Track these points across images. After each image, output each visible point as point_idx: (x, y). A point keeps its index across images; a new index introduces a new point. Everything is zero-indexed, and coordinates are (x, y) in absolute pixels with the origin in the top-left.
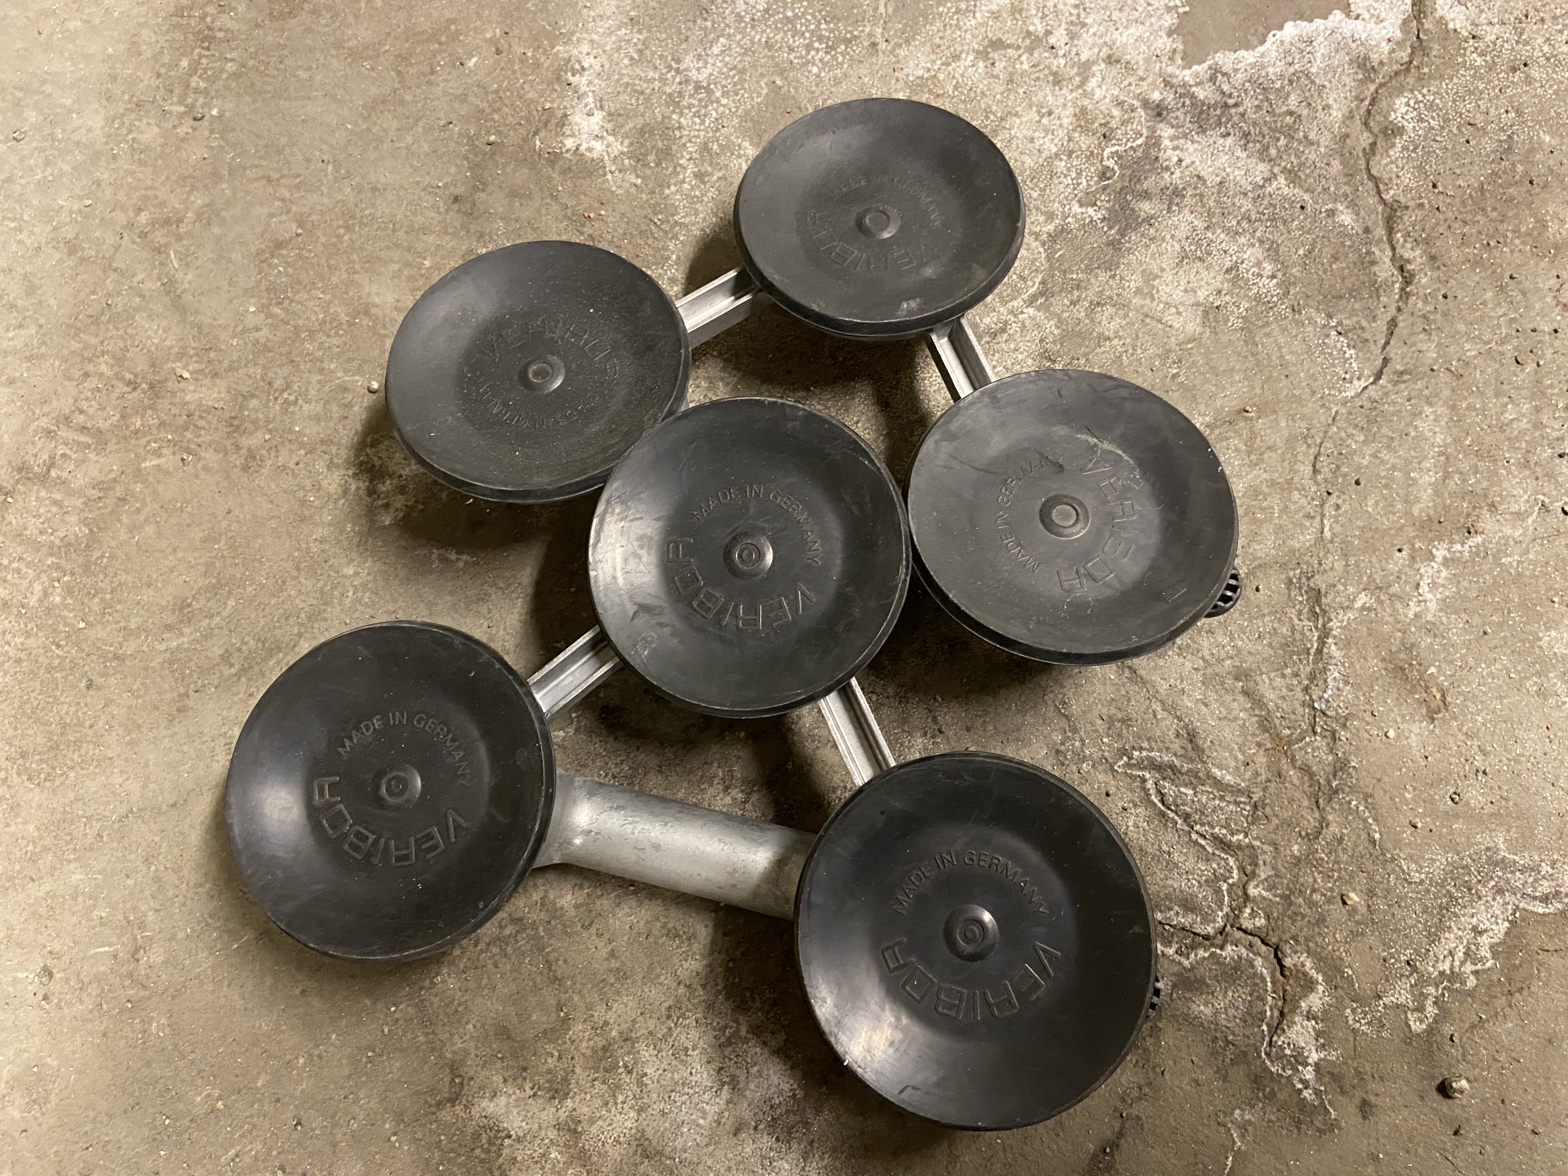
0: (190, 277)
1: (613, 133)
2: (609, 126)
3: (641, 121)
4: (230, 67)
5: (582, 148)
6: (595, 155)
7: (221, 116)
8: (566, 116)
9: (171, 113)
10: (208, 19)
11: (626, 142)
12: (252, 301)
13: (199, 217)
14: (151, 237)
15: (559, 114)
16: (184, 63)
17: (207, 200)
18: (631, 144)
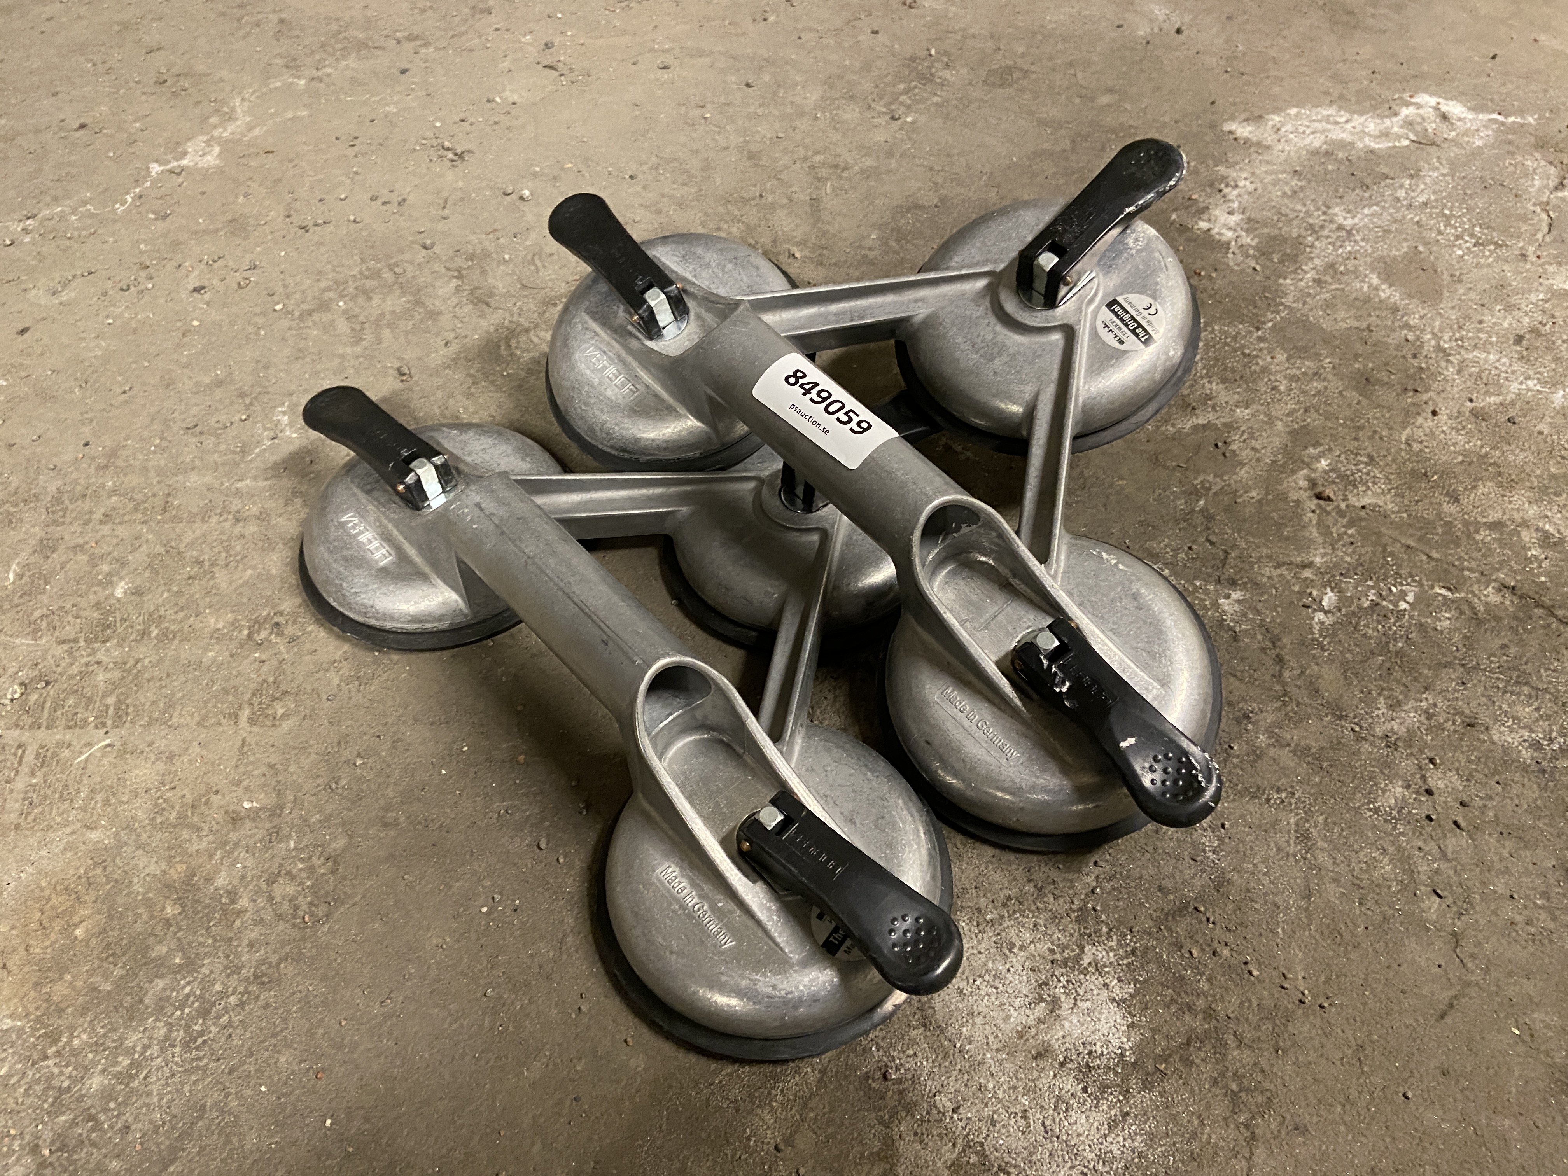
0: (835, 202)
1: (1247, 231)
2: (1246, 226)
3: (1277, 232)
4: (935, 99)
5: (1214, 232)
6: (1224, 239)
7: (912, 123)
8: (1208, 208)
9: (874, 109)
10: (933, 70)
11: (1256, 240)
12: (876, 232)
13: (862, 172)
14: (817, 170)
15: (1201, 205)
16: (902, 86)
17: (875, 164)
18: (1260, 242)
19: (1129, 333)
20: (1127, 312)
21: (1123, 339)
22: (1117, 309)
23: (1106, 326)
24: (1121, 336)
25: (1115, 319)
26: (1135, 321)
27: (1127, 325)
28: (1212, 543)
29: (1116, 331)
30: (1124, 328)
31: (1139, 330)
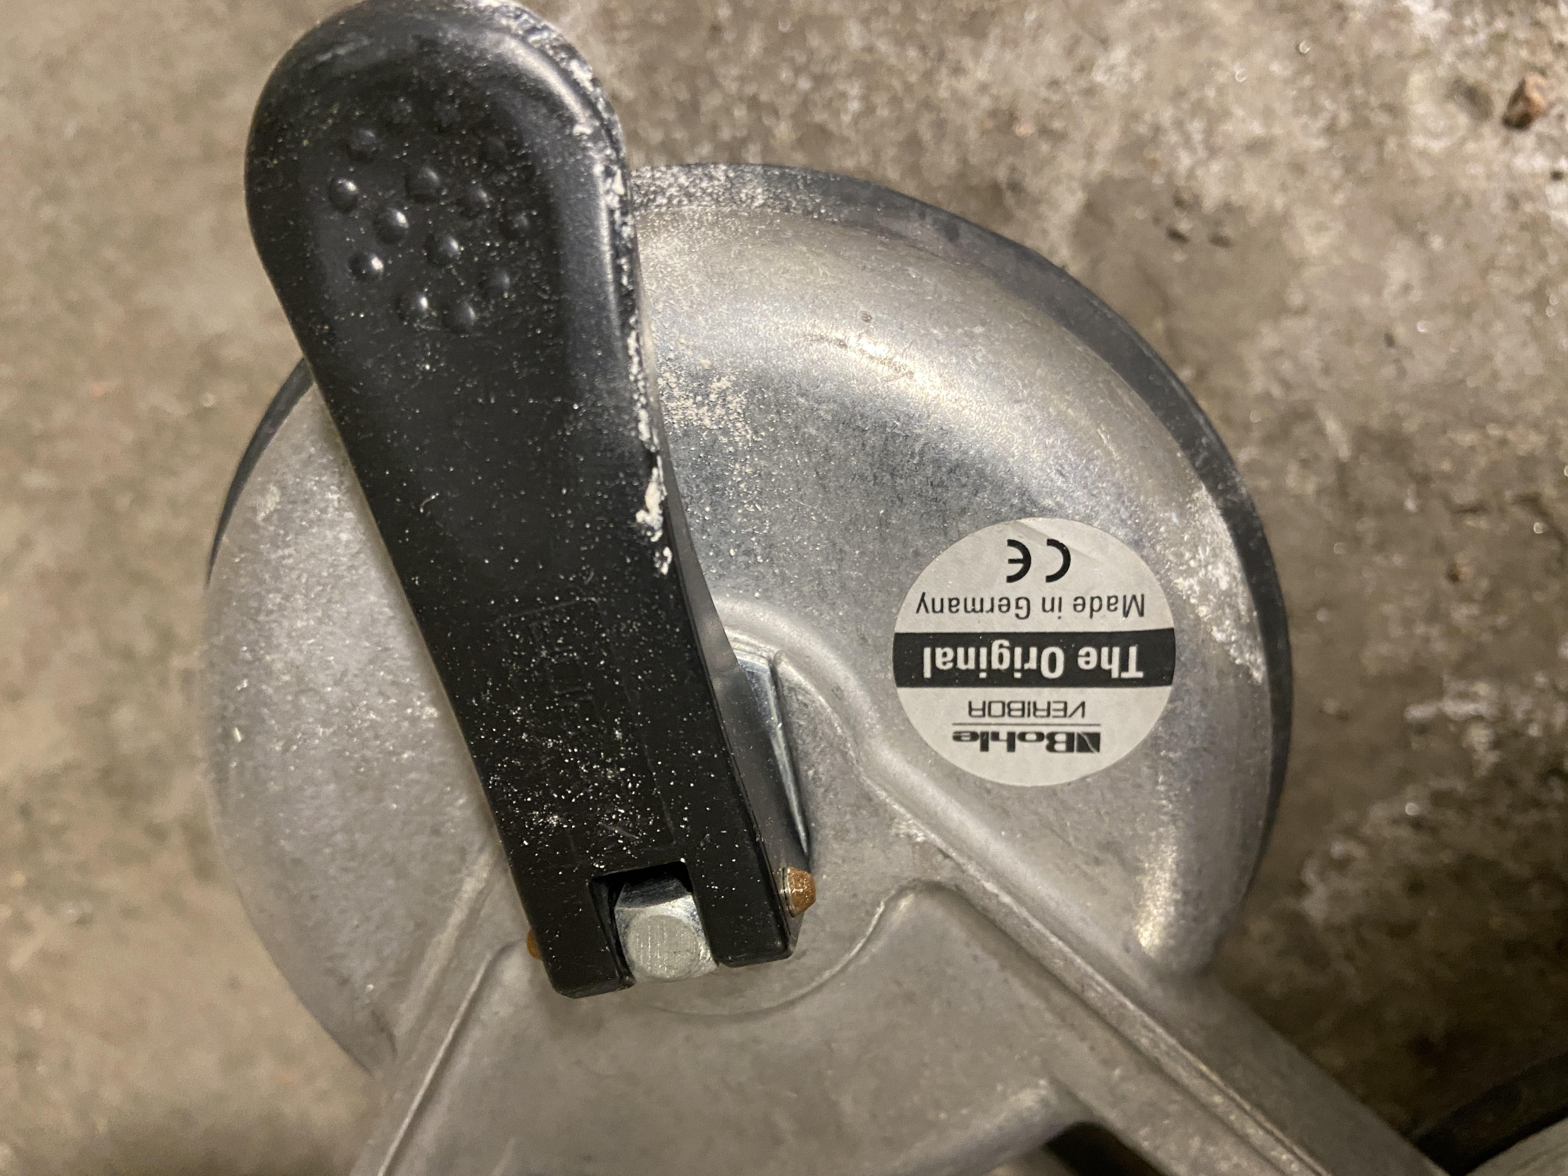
19: (1073, 695)
20: (984, 640)
21: (1078, 725)
22: (944, 657)
23: (985, 740)
24: (1061, 727)
25: (978, 695)
26: (1042, 640)
27: (1034, 679)
28: (1476, 509)
29: (1031, 725)
30: (1041, 696)
31: (1087, 659)
